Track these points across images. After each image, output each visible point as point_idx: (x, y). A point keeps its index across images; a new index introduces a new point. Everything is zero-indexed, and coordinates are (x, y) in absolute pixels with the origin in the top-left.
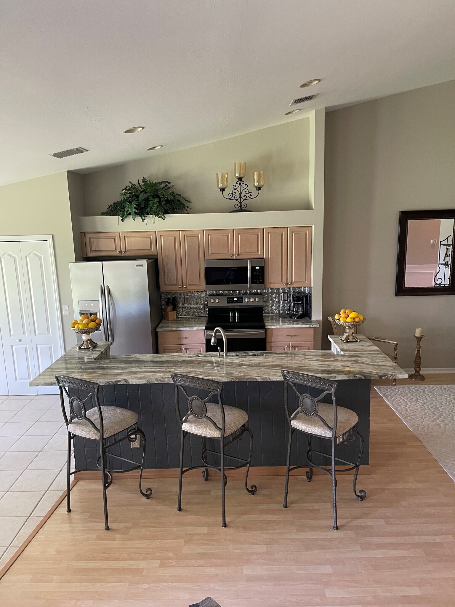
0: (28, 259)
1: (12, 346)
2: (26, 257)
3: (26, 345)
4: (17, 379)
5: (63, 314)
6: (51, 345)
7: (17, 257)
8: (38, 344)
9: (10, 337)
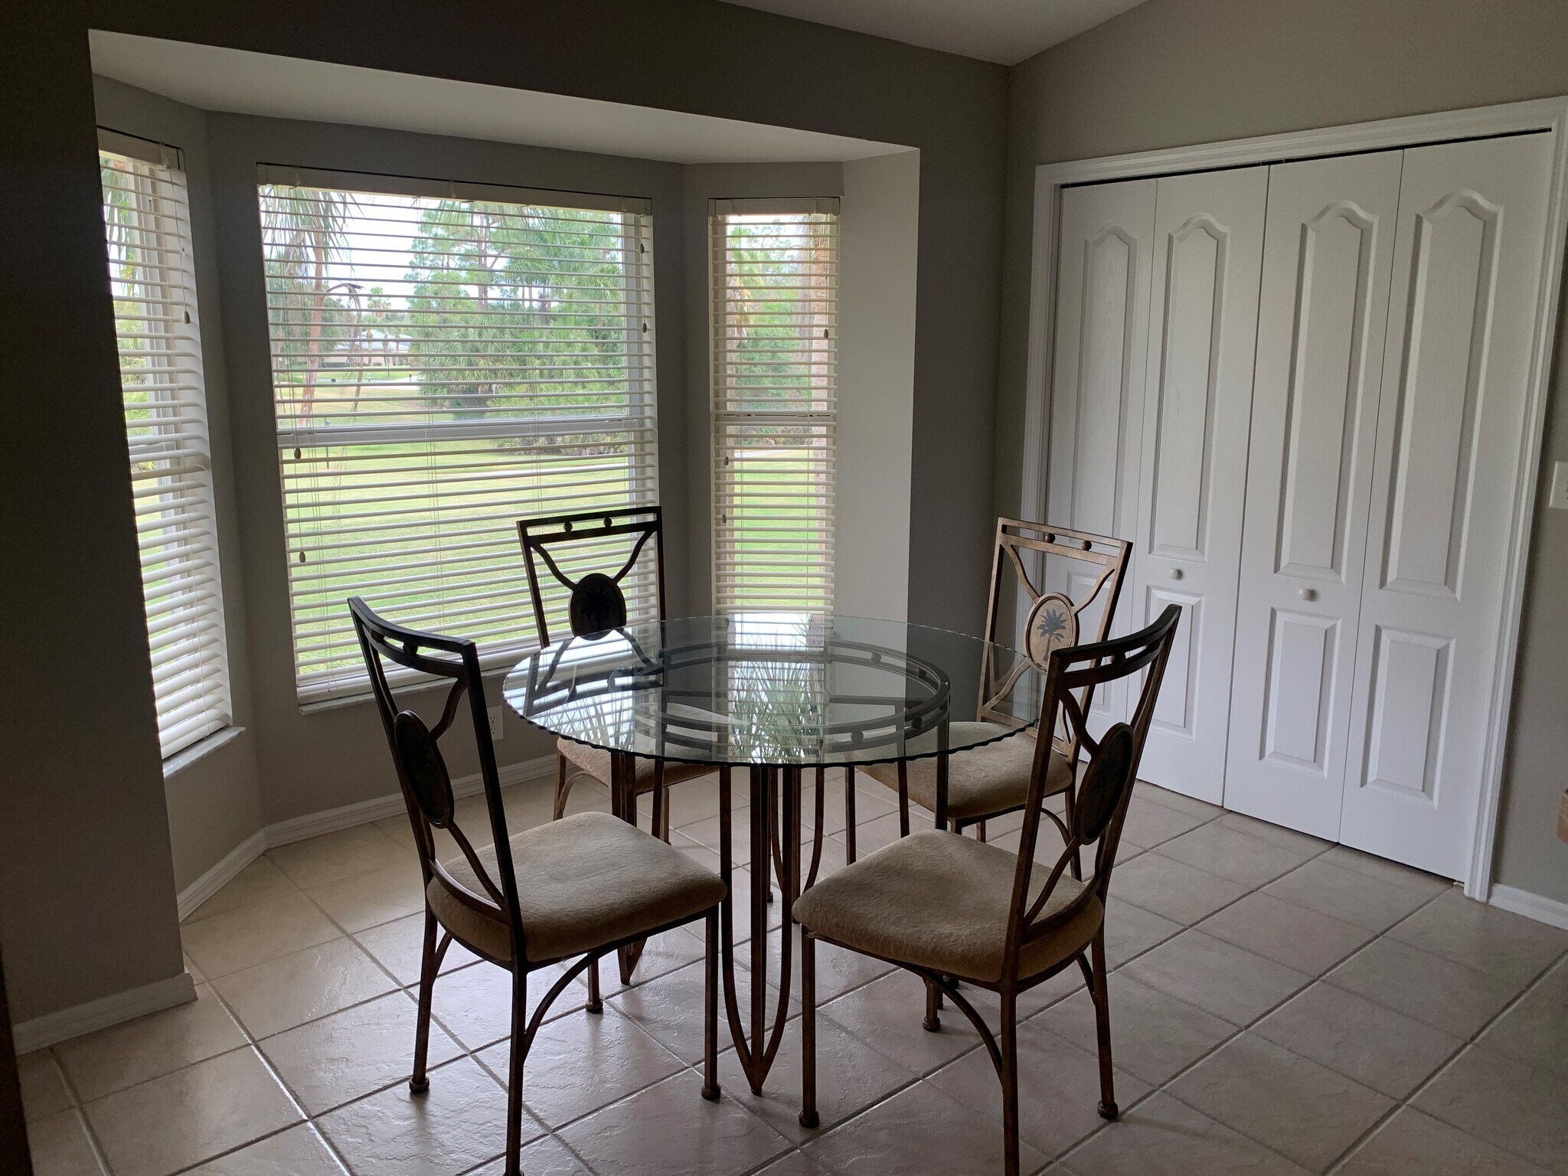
0: (1427, 227)
1: (1273, 612)
2: (1419, 220)
3: (1332, 618)
4: (1267, 752)
5: (1551, 503)
6: (1448, 645)
7: (1376, 221)
8: (1387, 628)
9: (1275, 573)
